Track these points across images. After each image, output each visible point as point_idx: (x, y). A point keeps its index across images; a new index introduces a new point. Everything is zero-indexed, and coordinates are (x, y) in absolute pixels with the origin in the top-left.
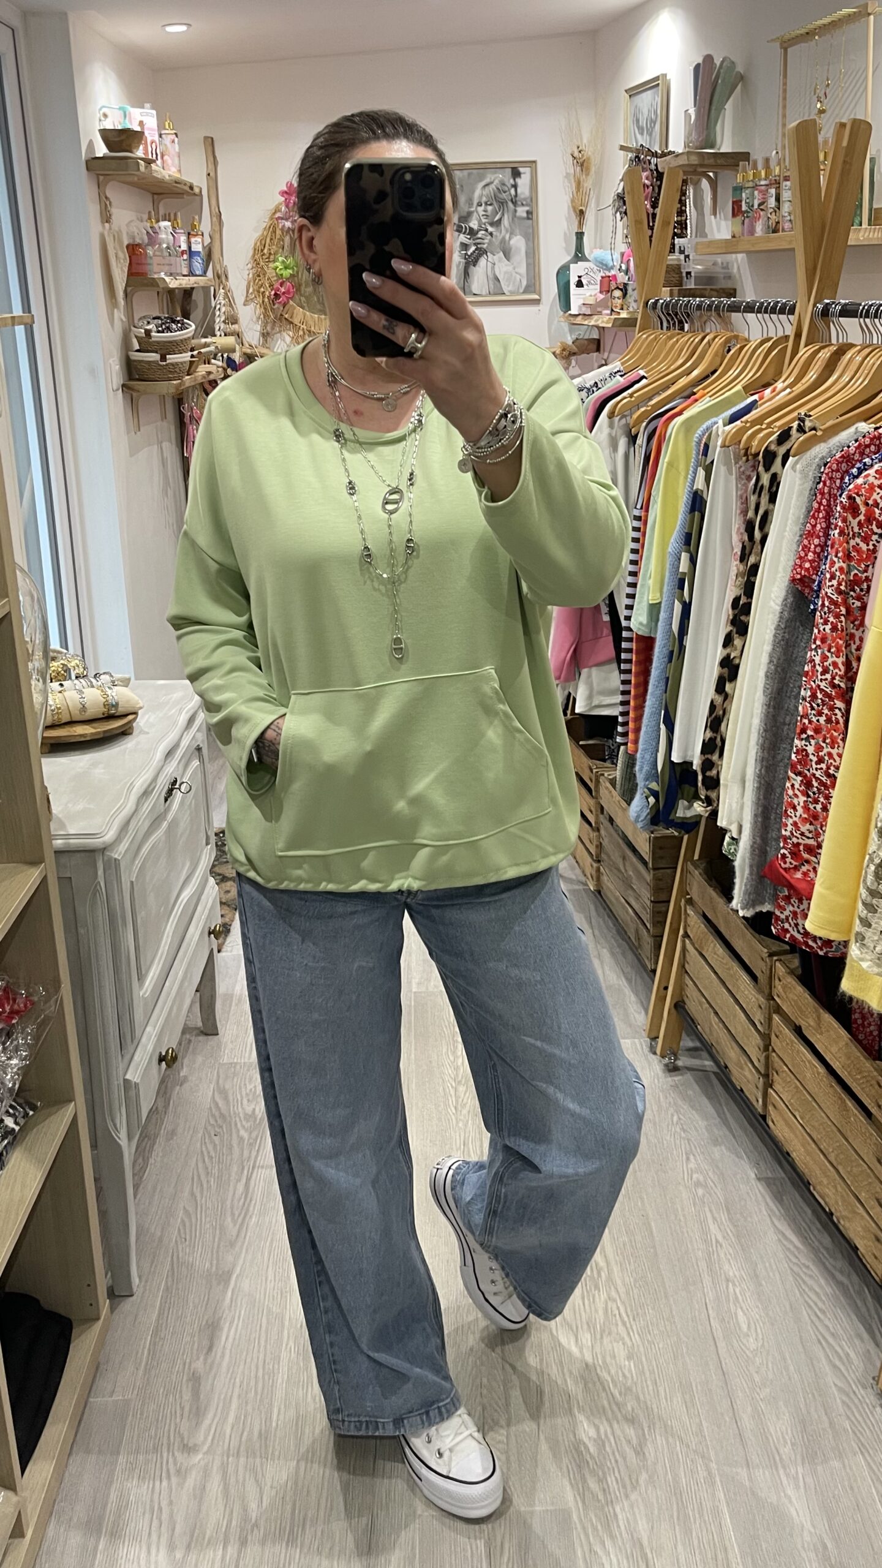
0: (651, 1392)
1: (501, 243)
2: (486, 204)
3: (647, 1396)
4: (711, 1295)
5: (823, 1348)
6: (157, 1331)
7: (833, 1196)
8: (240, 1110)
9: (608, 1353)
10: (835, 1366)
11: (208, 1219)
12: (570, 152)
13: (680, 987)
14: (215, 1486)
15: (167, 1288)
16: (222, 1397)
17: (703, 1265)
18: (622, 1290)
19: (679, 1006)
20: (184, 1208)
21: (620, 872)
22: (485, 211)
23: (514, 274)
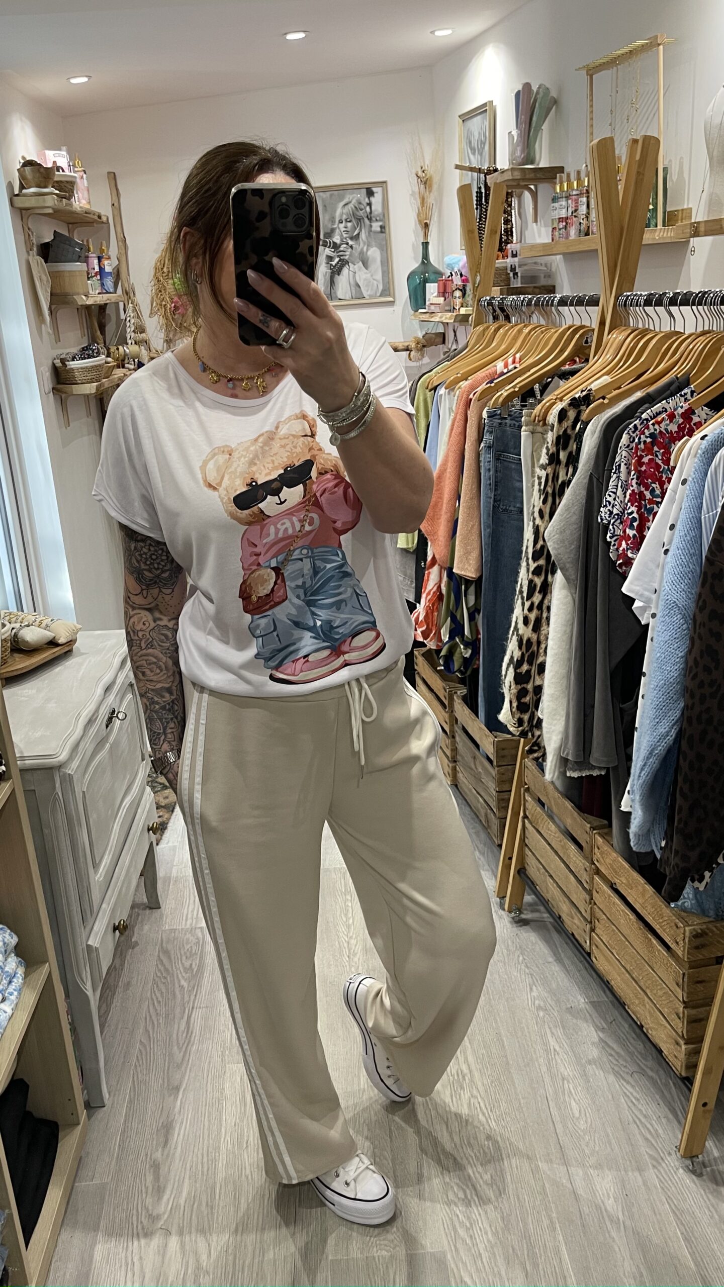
0: (506, 1165)
1: (360, 254)
2: (346, 221)
3: (503, 1168)
4: (550, 1090)
5: (638, 1126)
6: (124, 1133)
7: (642, 1012)
8: (180, 965)
9: (471, 1136)
10: (647, 1139)
11: (159, 1048)
12: (414, 171)
13: (522, 857)
14: (174, 1245)
15: (130, 1102)
16: (177, 1179)
17: (544, 1069)
18: (481, 1089)
19: (522, 871)
20: (141, 1041)
21: (472, 769)
22: (345, 227)
23: (372, 280)
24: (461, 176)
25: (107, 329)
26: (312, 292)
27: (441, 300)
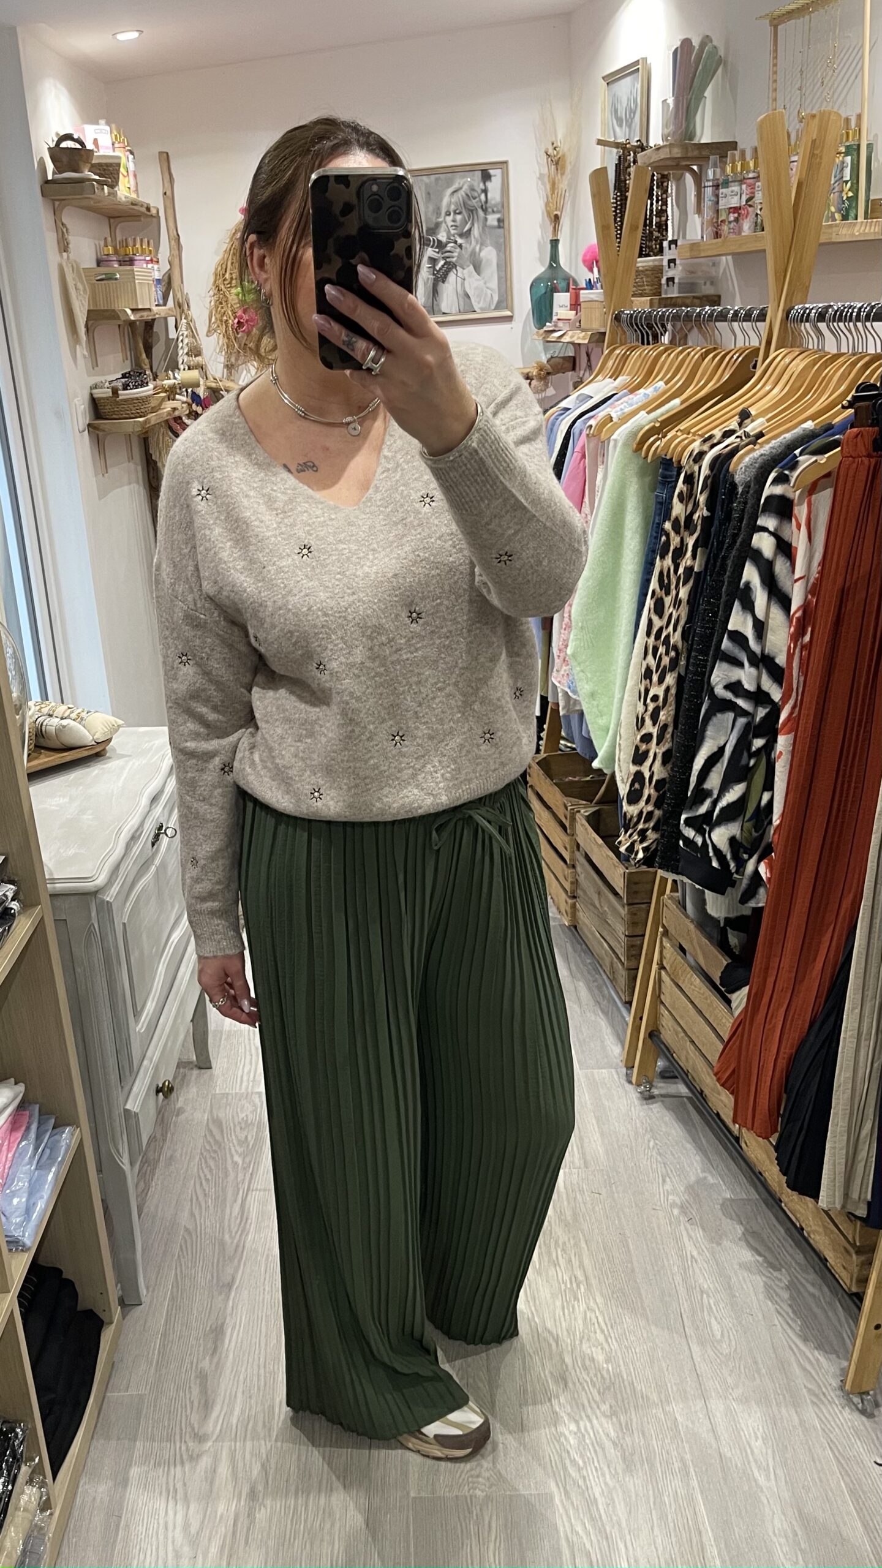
0: (629, 1392)
1: (471, 255)
2: (455, 213)
3: (624, 1395)
4: (686, 1305)
5: (795, 1354)
6: (165, 1335)
7: (803, 1212)
8: (234, 1137)
9: (587, 1357)
10: (805, 1370)
11: (209, 1236)
12: (543, 148)
13: (655, 1016)
14: (224, 1470)
15: (173, 1298)
16: (228, 1392)
17: (678, 1278)
18: (600, 1299)
19: (654, 1035)
20: (185, 1227)
21: (595, 907)
22: (454, 221)
23: (485, 289)
24: (604, 153)
25: (153, 350)
26: (406, 305)
27: (571, 314)
